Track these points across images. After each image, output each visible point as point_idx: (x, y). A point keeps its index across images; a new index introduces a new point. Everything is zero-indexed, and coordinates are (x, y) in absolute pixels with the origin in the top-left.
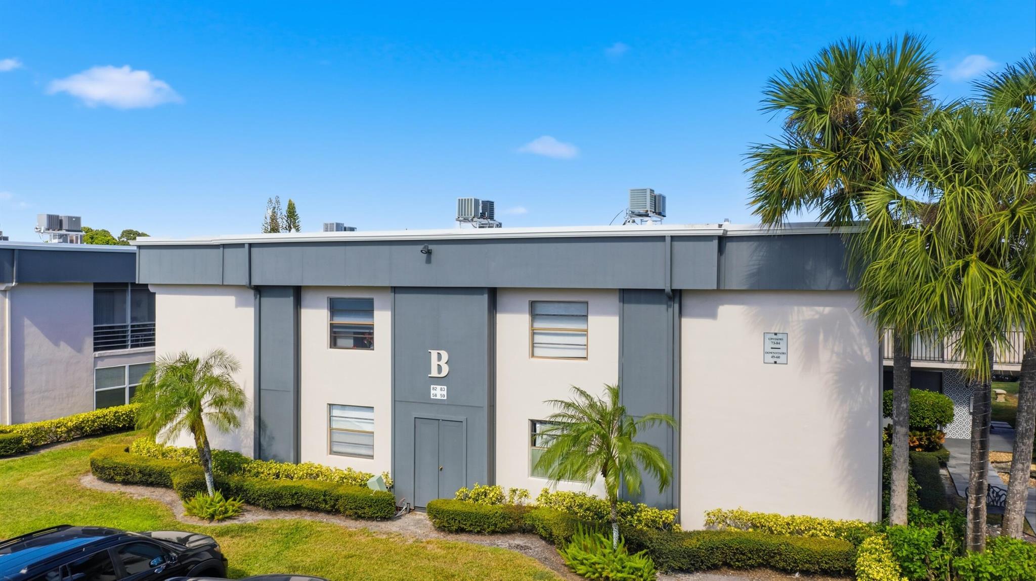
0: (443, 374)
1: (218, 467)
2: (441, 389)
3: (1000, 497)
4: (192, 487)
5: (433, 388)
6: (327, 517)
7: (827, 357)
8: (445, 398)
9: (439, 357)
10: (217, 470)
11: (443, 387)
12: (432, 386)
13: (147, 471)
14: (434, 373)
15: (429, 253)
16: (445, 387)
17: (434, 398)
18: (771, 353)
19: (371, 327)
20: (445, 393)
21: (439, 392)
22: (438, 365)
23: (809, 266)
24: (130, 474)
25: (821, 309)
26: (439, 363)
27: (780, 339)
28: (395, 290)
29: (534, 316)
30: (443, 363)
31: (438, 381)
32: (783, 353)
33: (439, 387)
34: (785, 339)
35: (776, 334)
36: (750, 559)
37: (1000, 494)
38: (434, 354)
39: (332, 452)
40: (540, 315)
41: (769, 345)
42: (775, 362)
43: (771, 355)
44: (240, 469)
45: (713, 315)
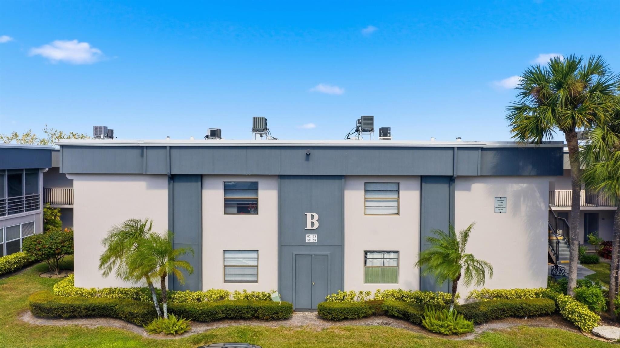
0: (314, 228)
1: (149, 299)
2: (313, 236)
3: (562, 271)
4: (147, 314)
5: (308, 236)
6: (250, 322)
7: (523, 209)
8: (316, 242)
9: (313, 217)
10: (149, 301)
11: (314, 235)
12: (307, 235)
13: (92, 308)
14: (309, 227)
15: (308, 155)
16: (316, 235)
17: (309, 242)
18: (498, 208)
19: (256, 200)
20: (316, 238)
21: (312, 238)
22: (312, 222)
23: (521, 164)
24: (76, 311)
25: (522, 185)
26: (312, 221)
27: (503, 200)
28: (282, 177)
29: (366, 191)
30: (314, 221)
31: (311, 231)
32: (504, 208)
33: (312, 235)
34: (505, 200)
35: (501, 198)
36: (507, 313)
37: (562, 269)
38: (309, 215)
39: (226, 281)
40: (368, 190)
41: (498, 203)
42: (500, 212)
43: (498, 209)
44: (170, 298)
45: (469, 189)
